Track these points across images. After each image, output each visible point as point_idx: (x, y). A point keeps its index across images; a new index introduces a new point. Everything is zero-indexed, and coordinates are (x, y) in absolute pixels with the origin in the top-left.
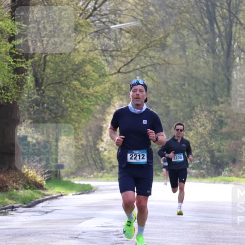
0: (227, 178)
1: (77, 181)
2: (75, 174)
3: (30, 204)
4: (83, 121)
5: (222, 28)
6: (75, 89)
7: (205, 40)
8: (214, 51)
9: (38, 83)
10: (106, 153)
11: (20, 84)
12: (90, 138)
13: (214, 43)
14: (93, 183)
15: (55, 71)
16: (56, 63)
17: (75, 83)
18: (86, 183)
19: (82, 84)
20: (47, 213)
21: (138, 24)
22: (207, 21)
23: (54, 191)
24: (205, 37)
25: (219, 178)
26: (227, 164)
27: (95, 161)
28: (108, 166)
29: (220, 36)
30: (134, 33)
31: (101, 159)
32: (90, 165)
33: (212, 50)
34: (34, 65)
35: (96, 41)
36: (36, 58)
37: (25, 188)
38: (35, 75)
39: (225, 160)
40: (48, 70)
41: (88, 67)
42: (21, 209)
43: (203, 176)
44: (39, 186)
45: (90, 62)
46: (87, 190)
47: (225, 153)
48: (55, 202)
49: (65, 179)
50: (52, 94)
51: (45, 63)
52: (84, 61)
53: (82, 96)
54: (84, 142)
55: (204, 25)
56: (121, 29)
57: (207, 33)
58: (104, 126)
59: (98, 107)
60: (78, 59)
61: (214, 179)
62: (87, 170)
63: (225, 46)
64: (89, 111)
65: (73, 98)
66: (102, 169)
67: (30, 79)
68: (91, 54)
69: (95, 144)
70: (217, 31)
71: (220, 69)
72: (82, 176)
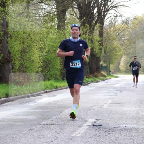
1: (114, 75)
3: (103, 80)
4: (116, 61)
6: (114, 53)
9: (105, 52)
10: (121, 68)
11: (101, 52)
12: (117, 65)
14: (118, 76)
15: (109, 49)
16: (109, 47)
17: (114, 52)
18: (116, 75)
19: (116, 52)
20: (107, 82)
21: (129, 38)
23: (109, 77)
27: (118, 70)
28: (121, 71)
30: (128, 40)
31: (120, 70)
32: (117, 71)
34: (104, 48)
35: (119, 42)
36: (105, 46)
37: (102, 77)
38: (104, 50)
40: (107, 49)
41: (117, 48)
42: (101, 82)
44: (105, 76)
48: (109, 80)
49: (111, 75)
50: (108, 54)
51: (107, 47)
53: (115, 55)
54: (116, 66)
56: (125, 39)
58: (121, 62)
59: (119, 58)
60: (114, 46)
62: (117, 72)
64: (117, 58)
65: (113, 55)
66: (120, 72)
67: (103, 51)
68: (118, 45)
69: (119, 66)
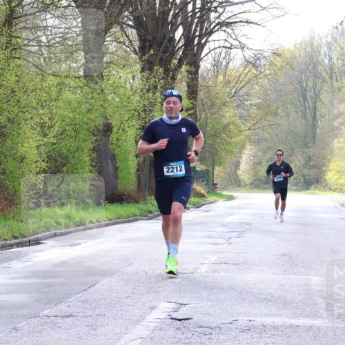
0: (313, 192)
1: (225, 193)
2: (223, 189)
3: (198, 206)
4: (229, 158)
5: (310, 104)
6: (224, 139)
7: (300, 111)
8: (306, 117)
10: (242, 177)
12: (233, 168)
13: (306, 112)
14: (234, 194)
15: (212, 128)
16: (213, 124)
17: (224, 135)
18: (230, 194)
19: (228, 136)
20: (207, 211)
21: (261, 101)
22: (301, 99)
23: (212, 198)
24: (301, 108)
25: (308, 192)
26: (313, 183)
27: (235, 181)
28: (242, 184)
29: (309, 108)
30: (259, 106)
31: (239, 180)
32: (232, 184)
33: (305, 117)
35: (236, 111)
36: (202, 121)
37: (195, 197)
39: (312, 181)
40: (208, 129)
41: (232, 127)
42: (192, 209)
43: (299, 191)
44: (202, 196)
45: (233, 123)
46: (231, 198)
47: (312, 177)
48: (212, 205)
49: (218, 192)
50: (211, 142)
51: (206, 123)
52: (229, 123)
53: (228, 143)
54: (229, 170)
55: (300, 101)
56: (251, 104)
57: (302, 106)
58: (241, 161)
59: (237, 150)
60: (225, 121)
61: (305, 192)
62: (231, 187)
63: (312, 114)
64: (232, 152)
65: (223, 144)
66: (240, 186)
68: (233, 119)
69: (236, 171)
70: (307, 105)
71: (309, 128)
72: (228, 190)
